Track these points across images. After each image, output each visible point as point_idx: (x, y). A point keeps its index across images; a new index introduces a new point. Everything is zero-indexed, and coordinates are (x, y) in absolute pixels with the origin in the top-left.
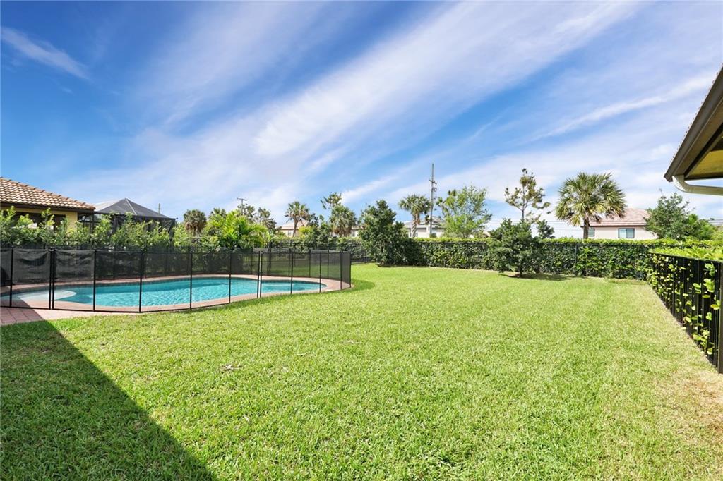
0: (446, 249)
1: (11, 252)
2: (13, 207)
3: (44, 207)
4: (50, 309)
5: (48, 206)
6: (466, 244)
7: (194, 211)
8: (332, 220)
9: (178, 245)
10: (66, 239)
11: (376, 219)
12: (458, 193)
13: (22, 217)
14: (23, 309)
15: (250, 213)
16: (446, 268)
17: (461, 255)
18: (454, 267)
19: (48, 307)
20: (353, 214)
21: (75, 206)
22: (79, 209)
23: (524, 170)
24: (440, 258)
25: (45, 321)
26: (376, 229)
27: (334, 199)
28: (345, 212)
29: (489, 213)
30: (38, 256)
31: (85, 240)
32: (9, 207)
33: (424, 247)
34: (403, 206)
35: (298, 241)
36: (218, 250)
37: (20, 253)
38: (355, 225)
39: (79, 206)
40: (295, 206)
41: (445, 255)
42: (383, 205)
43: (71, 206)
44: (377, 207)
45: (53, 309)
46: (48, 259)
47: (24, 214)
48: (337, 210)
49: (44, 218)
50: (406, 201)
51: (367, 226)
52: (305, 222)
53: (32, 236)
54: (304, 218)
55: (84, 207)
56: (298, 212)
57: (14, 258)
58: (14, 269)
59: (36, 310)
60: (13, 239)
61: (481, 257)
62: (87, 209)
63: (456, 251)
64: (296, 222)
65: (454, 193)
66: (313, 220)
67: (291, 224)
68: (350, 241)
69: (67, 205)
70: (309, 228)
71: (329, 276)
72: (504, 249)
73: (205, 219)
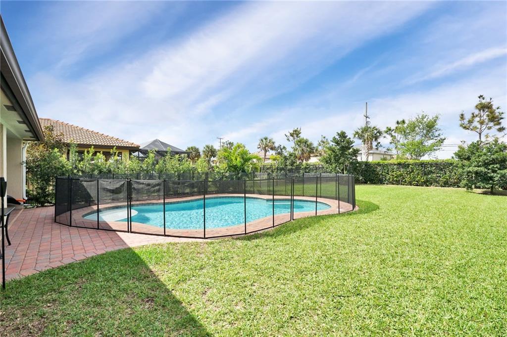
0: (402, 170)
1: (97, 181)
2: (93, 146)
3: (112, 147)
4: (128, 232)
5: (114, 146)
6: (422, 164)
7: (192, 148)
8: (295, 150)
9: (200, 171)
10: (126, 169)
11: (338, 147)
12: (407, 122)
13: (98, 154)
14: (107, 231)
15: (230, 147)
16: (402, 186)
17: (418, 174)
18: (411, 185)
19: (127, 230)
20: (311, 144)
21: (128, 145)
22: (130, 147)
23: (480, 97)
24: (396, 177)
25: (130, 249)
26: (337, 155)
27: (296, 133)
28: (305, 143)
29: (442, 137)
30: (118, 185)
31: (138, 170)
32: (90, 148)
33: (379, 168)
34: (357, 136)
35: (269, 166)
36: (227, 174)
37: (104, 182)
38: (313, 153)
39: (130, 146)
40: (264, 140)
41: (401, 175)
42: (343, 135)
43: (125, 145)
44: (337, 137)
45: (132, 232)
46: (125, 188)
47: (99, 152)
48: (300, 142)
49: (112, 154)
50: (360, 132)
51: (329, 152)
52: (273, 152)
53: (105, 167)
54: (272, 149)
55: (133, 146)
56: (267, 145)
57: (99, 187)
58: (99, 196)
59: (117, 232)
60: (93, 170)
61: (440, 176)
62: (135, 147)
63: (413, 171)
64: (266, 151)
65: (404, 122)
66: (279, 150)
67: (262, 154)
68: (312, 165)
69: (122, 145)
70: (278, 156)
71: (322, 195)
72: (476, 169)
73: (199, 153)
